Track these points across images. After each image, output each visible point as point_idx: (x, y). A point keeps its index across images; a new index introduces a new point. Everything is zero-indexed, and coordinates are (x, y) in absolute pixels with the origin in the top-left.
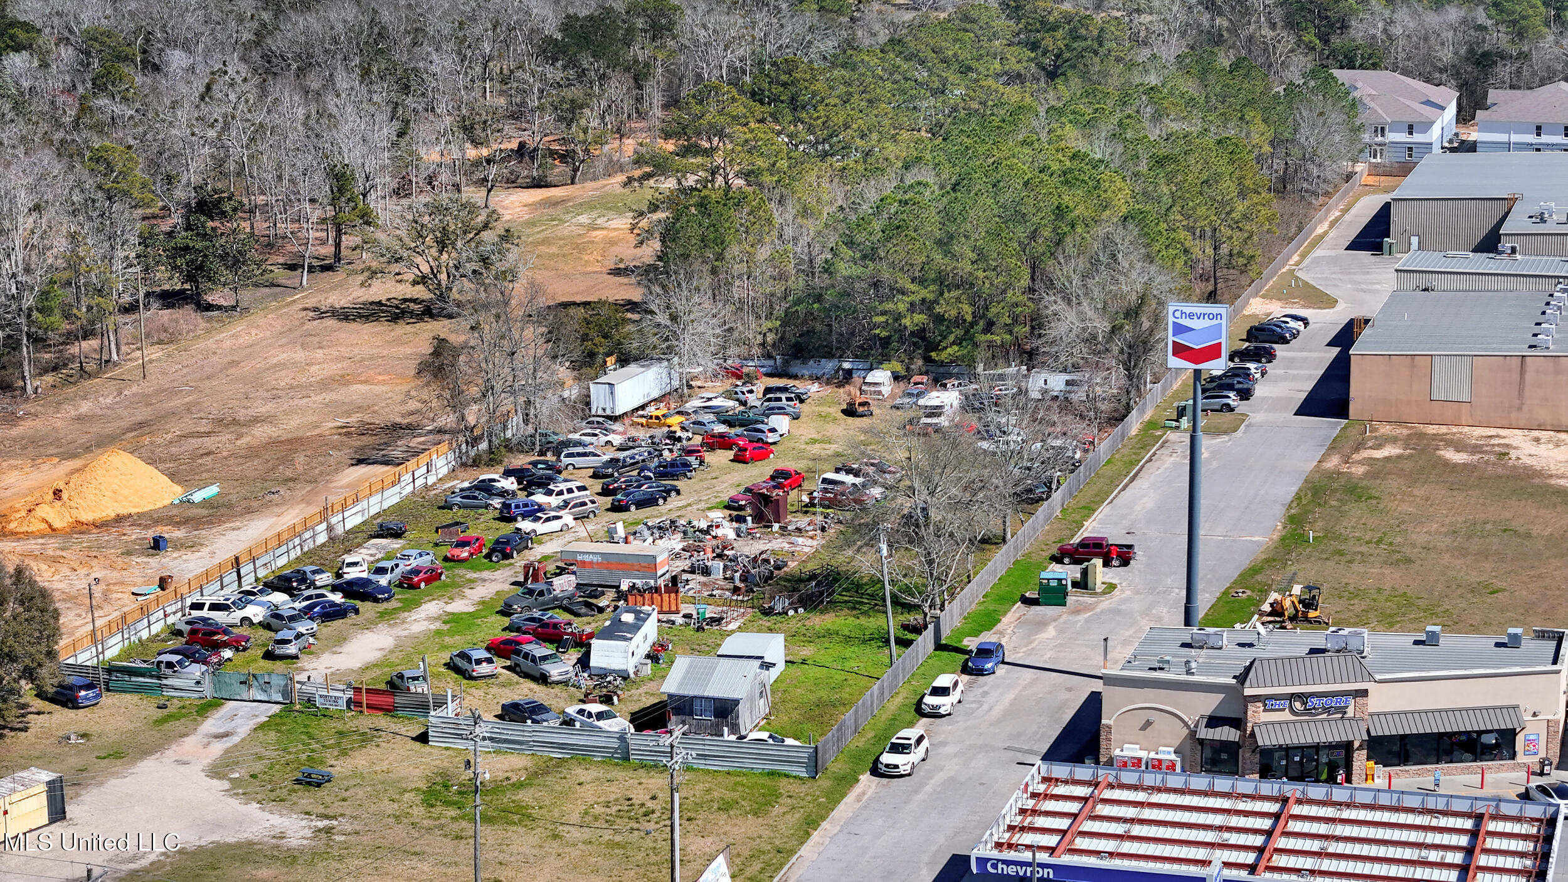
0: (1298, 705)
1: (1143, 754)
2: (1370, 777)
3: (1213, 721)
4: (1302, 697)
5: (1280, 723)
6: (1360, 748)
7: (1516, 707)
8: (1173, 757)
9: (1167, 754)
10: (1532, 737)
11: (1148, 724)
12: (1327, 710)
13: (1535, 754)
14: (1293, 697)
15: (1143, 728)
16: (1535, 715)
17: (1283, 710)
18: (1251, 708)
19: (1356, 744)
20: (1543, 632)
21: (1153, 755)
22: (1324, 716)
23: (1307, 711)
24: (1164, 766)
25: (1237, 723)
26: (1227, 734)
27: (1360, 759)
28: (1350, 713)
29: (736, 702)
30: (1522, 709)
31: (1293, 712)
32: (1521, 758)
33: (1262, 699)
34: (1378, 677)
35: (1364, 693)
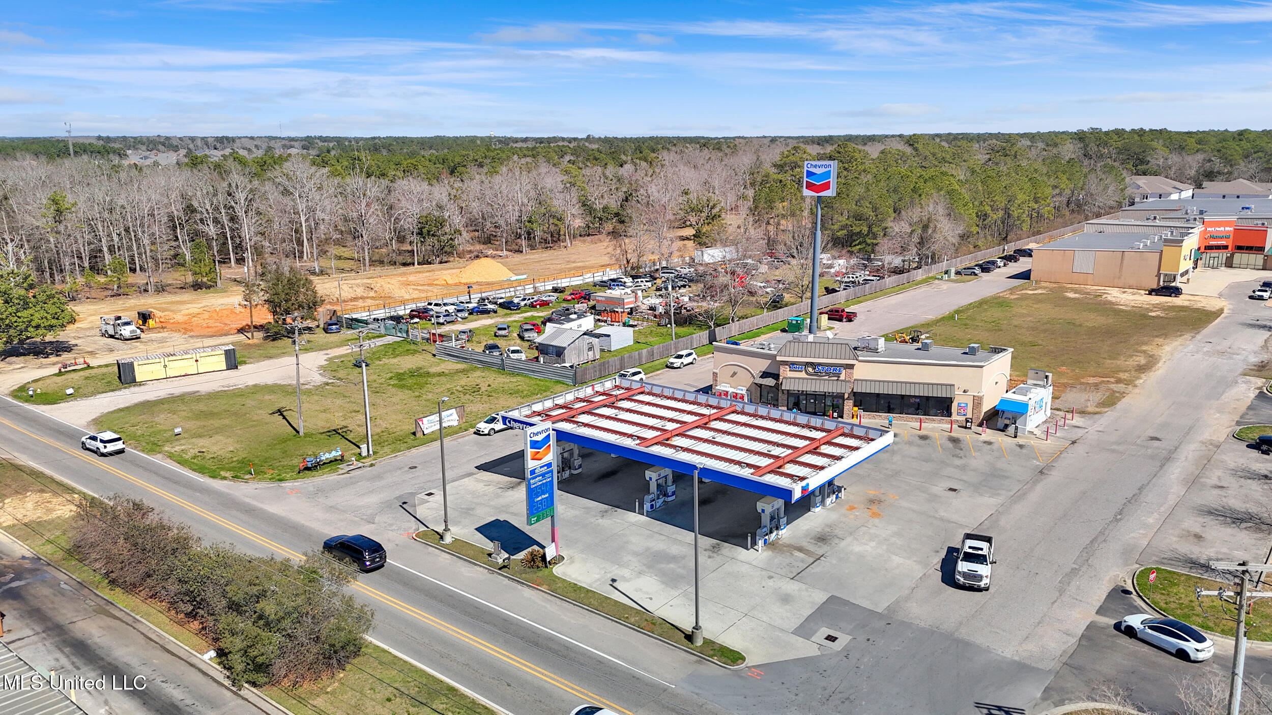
0: (810, 369)
1: (731, 390)
2: (855, 416)
3: (765, 375)
4: (812, 364)
5: (799, 379)
6: (848, 398)
7: (954, 385)
8: (744, 392)
9: (743, 391)
10: (962, 405)
11: (735, 374)
12: (828, 374)
13: (964, 415)
14: (807, 364)
15: (732, 376)
16: (965, 391)
17: (802, 371)
18: (782, 368)
19: (846, 396)
20: (995, 348)
21: (735, 391)
22: (827, 377)
23: (816, 374)
24: (738, 397)
25: (776, 376)
26: (770, 382)
27: (848, 406)
28: (842, 377)
29: (564, 348)
30: (956, 387)
31: (807, 373)
32: (955, 417)
33: (789, 363)
34: (860, 358)
35: (851, 367)
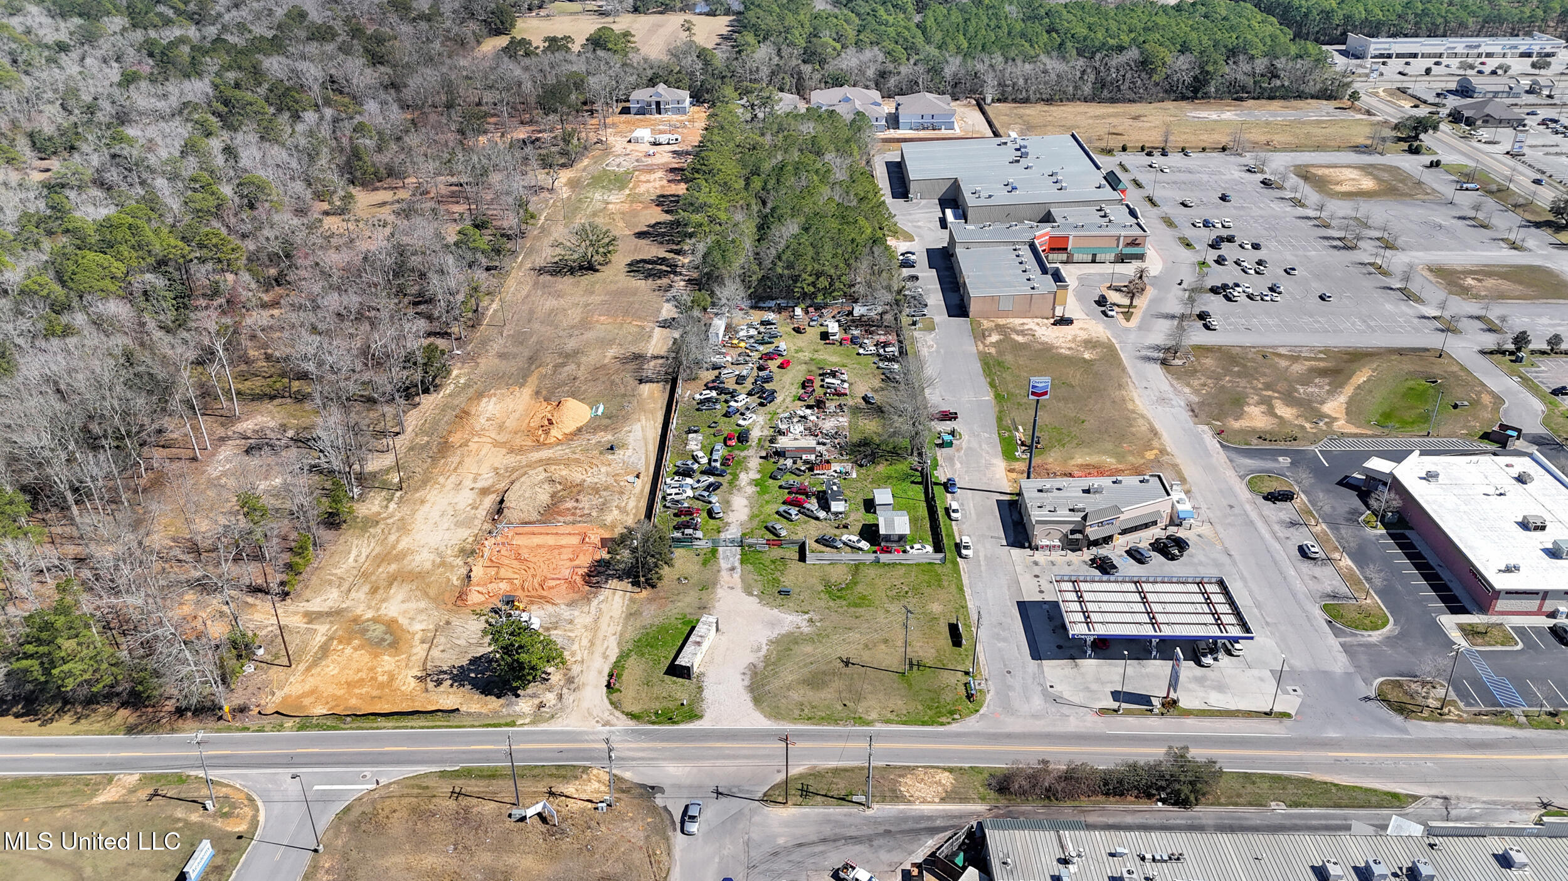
1: (1049, 543)
3: (1072, 532)
5: (1095, 530)
9: (1057, 542)
11: (1049, 533)
12: (1108, 524)
13: (1163, 523)
16: (1164, 512)
21: (1052, 543)
22: (1107, 526)
23: (1102, 526)
25: (1081, 532)
26: (1079, 536)
28: (1115, 523)
30: (1161, 512)
32: (1158, 525)
33: (1091, 525)
34: (1124, 511)
35: (1119, 517)
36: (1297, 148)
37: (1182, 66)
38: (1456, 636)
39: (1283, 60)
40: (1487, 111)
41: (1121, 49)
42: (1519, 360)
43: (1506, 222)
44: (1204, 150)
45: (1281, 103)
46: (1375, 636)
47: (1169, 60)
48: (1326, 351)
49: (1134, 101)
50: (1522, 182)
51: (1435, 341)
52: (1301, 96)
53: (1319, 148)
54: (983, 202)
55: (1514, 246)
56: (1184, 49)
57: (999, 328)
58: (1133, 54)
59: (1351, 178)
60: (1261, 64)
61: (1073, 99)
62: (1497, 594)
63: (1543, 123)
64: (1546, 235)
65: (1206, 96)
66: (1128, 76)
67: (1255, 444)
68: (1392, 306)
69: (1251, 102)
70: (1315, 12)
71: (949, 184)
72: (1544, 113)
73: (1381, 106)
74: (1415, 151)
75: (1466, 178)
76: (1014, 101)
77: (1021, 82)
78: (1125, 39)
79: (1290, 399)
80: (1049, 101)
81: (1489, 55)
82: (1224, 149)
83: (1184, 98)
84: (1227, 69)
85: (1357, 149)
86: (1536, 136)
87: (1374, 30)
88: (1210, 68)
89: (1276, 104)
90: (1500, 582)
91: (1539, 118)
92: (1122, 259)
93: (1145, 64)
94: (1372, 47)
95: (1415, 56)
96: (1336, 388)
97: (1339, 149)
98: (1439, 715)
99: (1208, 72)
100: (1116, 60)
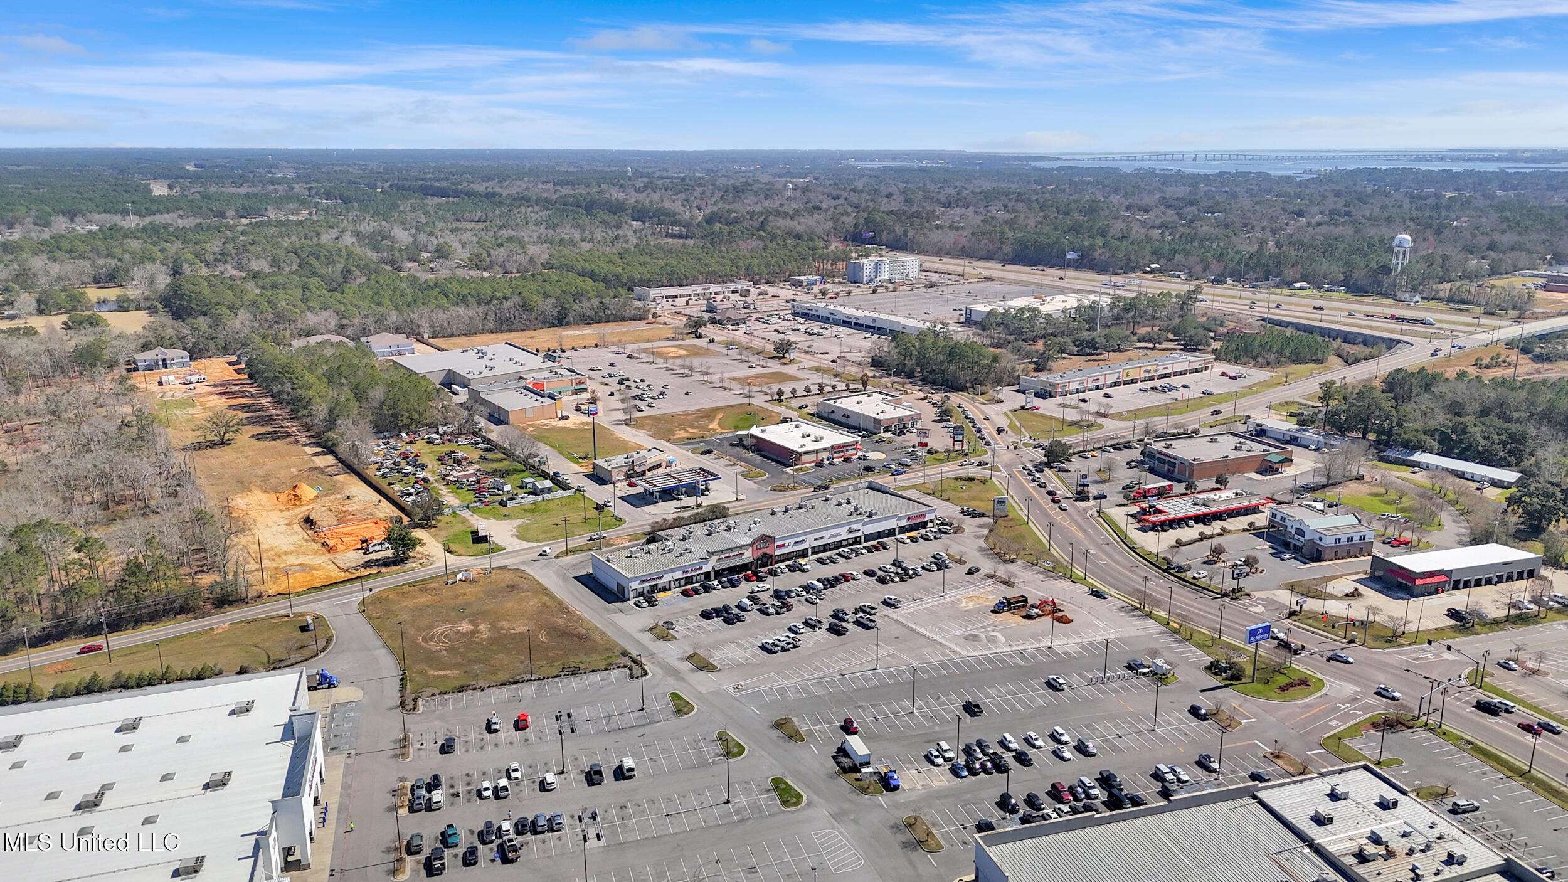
36: (637, 342)
37: (549, 306)
38: (792, 472)
39: (608, 298)
40: (727, 315)
41: (506, 299)
42: (782, 401)
43: (754, 359)
44: (585, 347)
45: (614, 324)
46: (763, 478)
47: (540, 302)
48: (699, 410)
49: (524, 330)
50: (758, 344)
51: (746, 401)
52: (623, 319)
53: (648, 341)
54: (476, 376)
55: (763, 366)
56: (546, 296)
57: (532, 426)
58: (516, 300)
59: (673, 352)
60: (596, 302)
61: (483, 332)
62: (800, 454)
63: (756, 320)
64: (775, 361)
65: (568, 324)
66: (517, 314)
67: (687, 441)
68: (720, 393)
69: (596, 325)
70: (610, 276)
71: (446, 372)
72: (755, 316)
73: (671, 321)
74: (700, 337)
75: (729, 345)
76: (443, 337)
77: (446, 324)
78: (508, 293)
79: (693, 427)
80: (468, 334)
81: (716, 293)
82: (597, 346)
83: (554, 326)
84: (576, 307)
85: (668, 339)
86: (754, 326)
87: (648, 283)
88: (567, 306)
89: (611, 325)
90: (800, 450)
91: (754, 318)
92: (576, 392)
93: (525, 306)
94: (651, 292)
95: (676, 297)
96: (712, 421)
97: (659, 340)
98: (794, 489)
99: (566, 309)
100: (507, 305)
